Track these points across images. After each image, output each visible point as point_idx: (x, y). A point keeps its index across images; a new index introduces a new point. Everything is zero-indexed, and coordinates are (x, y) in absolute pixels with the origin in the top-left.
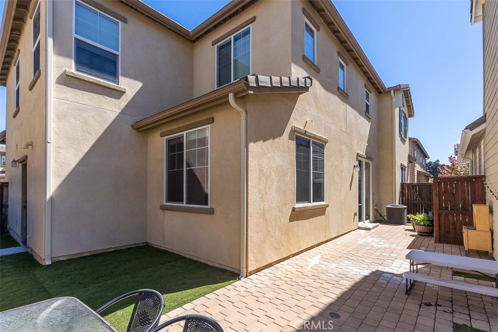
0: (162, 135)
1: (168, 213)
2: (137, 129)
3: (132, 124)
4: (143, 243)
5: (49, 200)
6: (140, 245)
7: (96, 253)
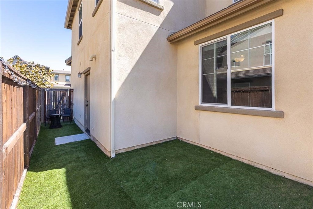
0: (196, 43)
1: (203, 113)
2: (170, 41)
3: (168, 37)
4: (174, 137)
5: (113, 101)
6: (172, 139)
7: (144, 146)
